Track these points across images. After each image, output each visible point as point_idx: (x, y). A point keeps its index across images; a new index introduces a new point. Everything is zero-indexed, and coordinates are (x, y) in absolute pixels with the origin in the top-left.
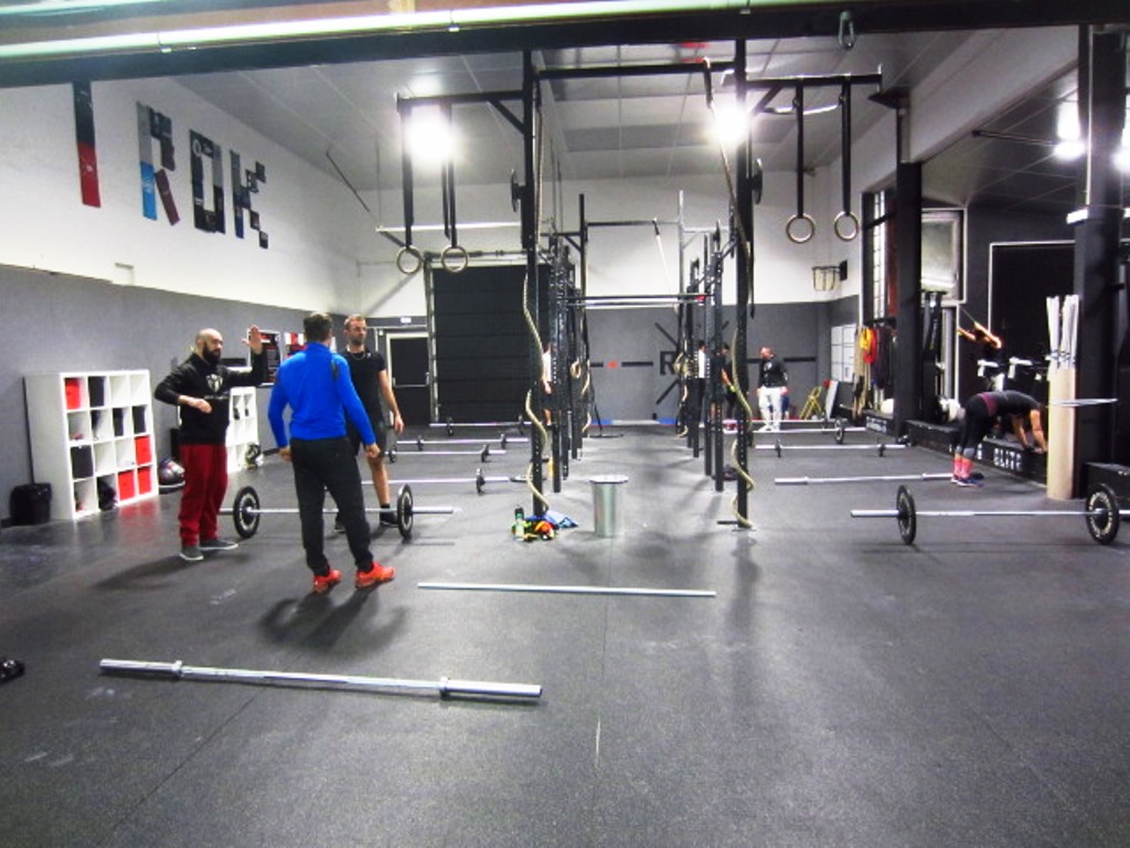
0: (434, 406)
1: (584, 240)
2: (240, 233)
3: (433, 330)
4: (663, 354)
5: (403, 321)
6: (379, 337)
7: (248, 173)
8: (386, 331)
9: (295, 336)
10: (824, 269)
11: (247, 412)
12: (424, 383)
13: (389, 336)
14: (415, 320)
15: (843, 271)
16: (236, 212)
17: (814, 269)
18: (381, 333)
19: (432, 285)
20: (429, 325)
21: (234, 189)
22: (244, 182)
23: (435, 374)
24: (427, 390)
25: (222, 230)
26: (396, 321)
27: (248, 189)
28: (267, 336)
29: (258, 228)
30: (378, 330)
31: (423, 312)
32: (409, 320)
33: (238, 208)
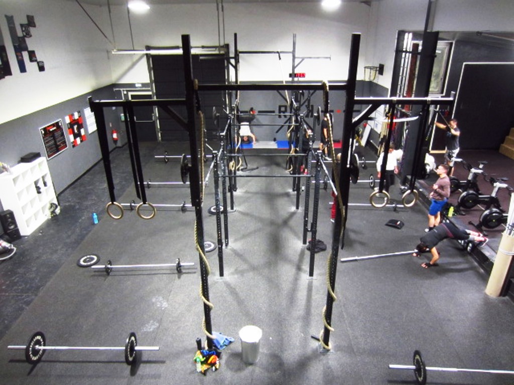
0: (158, 132)
1: (237, 61)
2: (23, 69)
3: (154, 91)
4: (280, 107)
5: (137, 85)
6: (124, 94)
7: (22, 26)
8: (128, 91)
9: (72, 116)
10: (371, 68)
11: (45, 184)
12: (152, 119)
13: (130, 94)
14: (144, 85)
15: (381, 70)
16: (17, 56)
17: (365, 68)
18: (125, 92)
19: (152, 66)
20: (152, 87)
21: (13, 42)
22: (20, 33)
23: (157, 115)
24: (154, 123)
25: (10, 73)
26: (132, 85)
27: (24, 36)
28: (53, 125)
29: (36, 61)
30: (124, 91)
31: (148, 81)
32: (140, 85)
33: (19, 54)
